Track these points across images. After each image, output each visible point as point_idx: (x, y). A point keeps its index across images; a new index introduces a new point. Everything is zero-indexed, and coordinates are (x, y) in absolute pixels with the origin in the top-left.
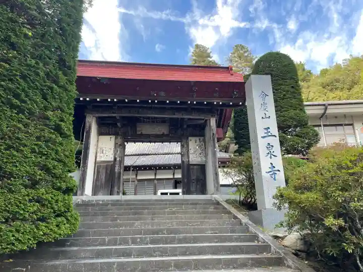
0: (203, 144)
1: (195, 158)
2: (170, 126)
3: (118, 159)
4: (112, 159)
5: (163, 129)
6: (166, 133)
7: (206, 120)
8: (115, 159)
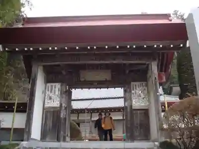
0: (146, 88)
1: (138, 103)
2: (112, 72)
3: (64, 105)
4: (59, 106)
5: (105, 75)
6: (108, 79)
7: (148, 65)
8: (61, 105)
